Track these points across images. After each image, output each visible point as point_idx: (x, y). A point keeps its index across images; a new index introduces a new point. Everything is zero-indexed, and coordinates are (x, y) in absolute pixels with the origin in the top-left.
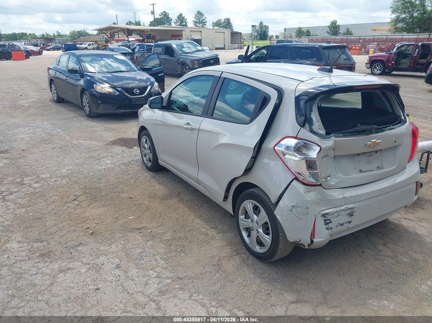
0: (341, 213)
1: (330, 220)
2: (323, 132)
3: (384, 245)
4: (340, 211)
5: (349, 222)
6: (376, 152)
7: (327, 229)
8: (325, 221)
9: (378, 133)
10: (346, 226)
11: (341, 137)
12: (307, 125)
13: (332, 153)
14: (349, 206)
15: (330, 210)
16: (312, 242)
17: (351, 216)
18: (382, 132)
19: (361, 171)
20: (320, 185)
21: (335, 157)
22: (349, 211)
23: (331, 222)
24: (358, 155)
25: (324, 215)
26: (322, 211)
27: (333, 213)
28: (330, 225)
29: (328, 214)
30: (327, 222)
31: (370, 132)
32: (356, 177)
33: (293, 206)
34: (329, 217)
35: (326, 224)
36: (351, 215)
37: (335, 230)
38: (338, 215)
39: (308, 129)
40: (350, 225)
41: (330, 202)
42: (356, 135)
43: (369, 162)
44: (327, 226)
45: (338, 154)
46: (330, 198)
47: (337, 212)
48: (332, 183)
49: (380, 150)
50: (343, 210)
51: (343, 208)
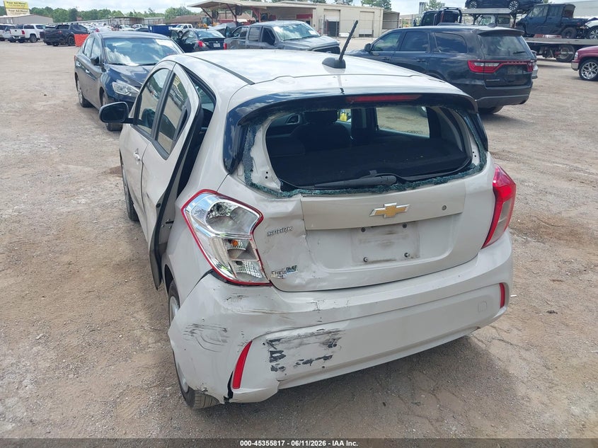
0: (305, 340)
1: (281, 352)
2: (275, 184)
3: (433, 392)
4: (306, 336)
5: (326, 358)
6: (405, 225)
7: (273, 369)
8: (272, 353)
9: (405, 190)
10: (317, 365)
11: (316, 195)
12: (241, 170)
13: (298, 224)
14: (328, 328)
15: (285, 334)
16: (231, 394)
17: (330, 346)
18: (414, 188)
19: (365, 261)
20: (270, 284)
21: (309, 232)
22: (327, 337)
23: (283, 356)
24: (363, 230)
25: (271, 342)
26: (267, 334)
27: (289, 340)
28: (281, 362)
29: (278, 340)
30: (276, 356)
31: (385, 188)
32: (352, 271)
33: (196, 326)
34: (279, 347)
35: (273, 359)
36: (331, 344)
37: (290, 371)
38: (301, 344)
39: (243, 178)
40: (328, 364)
41: (287, 318)
42: (348, 192)
43: (387, 245)
44: (274, 364)
45: (313, 227)
46: (285, 311)
47: (299, 337)
48: (297, 281)
49: (414, 223)
50: (312, 334)
51: (314, 330)
